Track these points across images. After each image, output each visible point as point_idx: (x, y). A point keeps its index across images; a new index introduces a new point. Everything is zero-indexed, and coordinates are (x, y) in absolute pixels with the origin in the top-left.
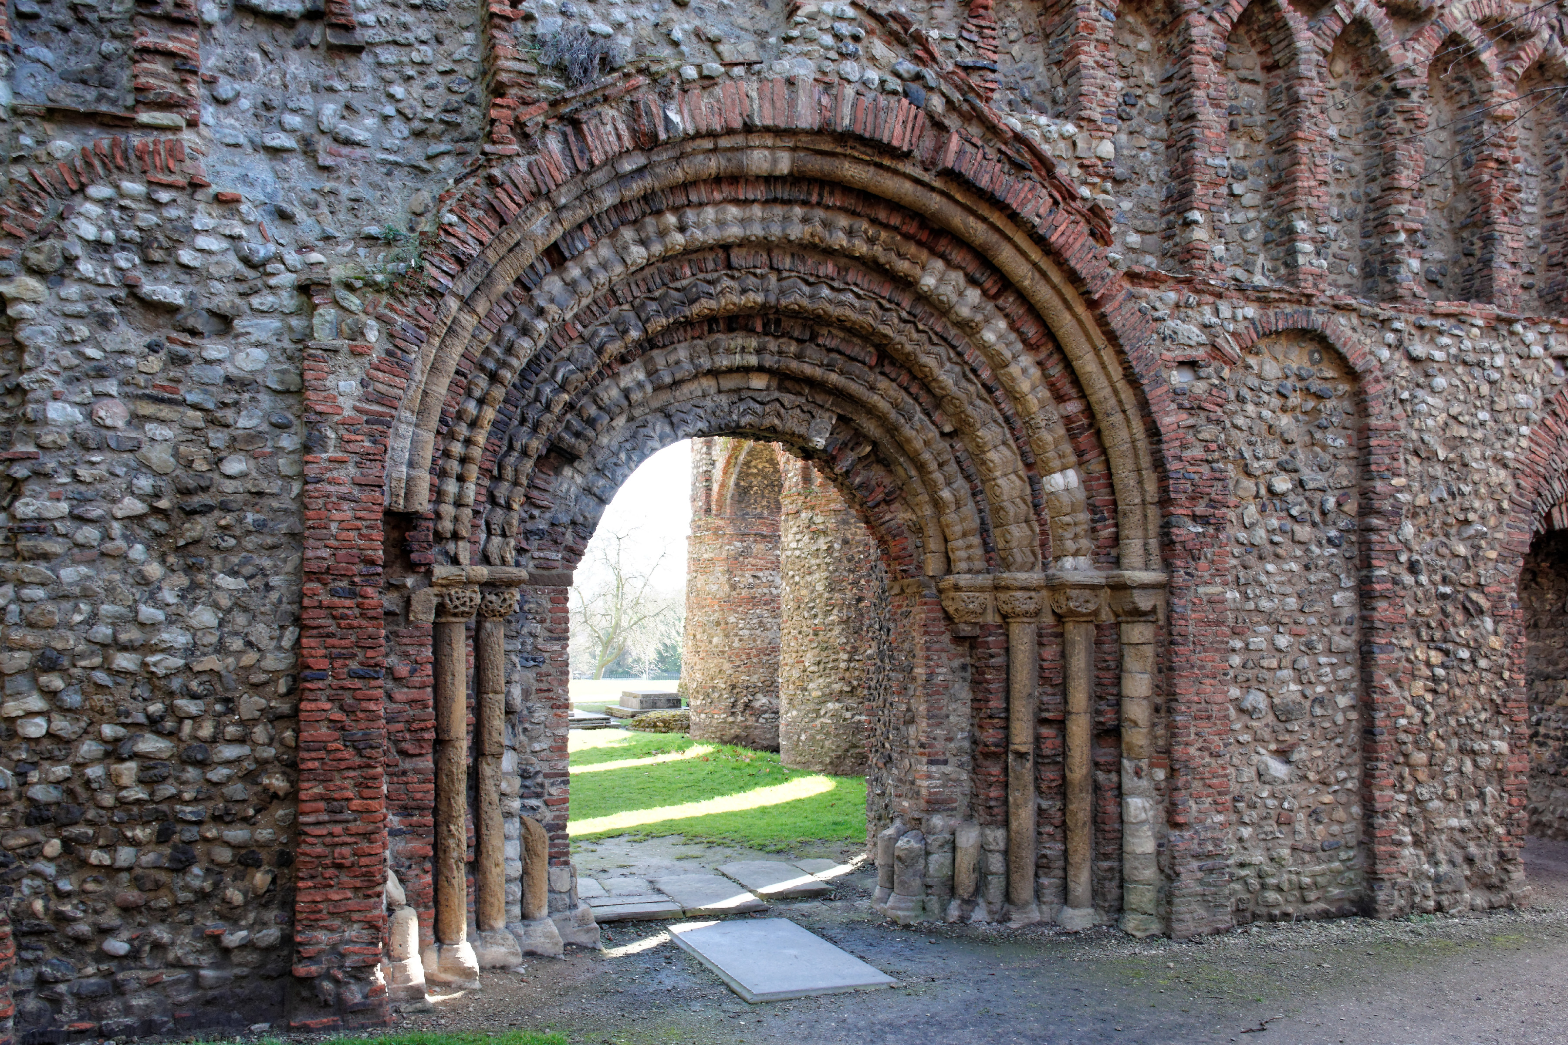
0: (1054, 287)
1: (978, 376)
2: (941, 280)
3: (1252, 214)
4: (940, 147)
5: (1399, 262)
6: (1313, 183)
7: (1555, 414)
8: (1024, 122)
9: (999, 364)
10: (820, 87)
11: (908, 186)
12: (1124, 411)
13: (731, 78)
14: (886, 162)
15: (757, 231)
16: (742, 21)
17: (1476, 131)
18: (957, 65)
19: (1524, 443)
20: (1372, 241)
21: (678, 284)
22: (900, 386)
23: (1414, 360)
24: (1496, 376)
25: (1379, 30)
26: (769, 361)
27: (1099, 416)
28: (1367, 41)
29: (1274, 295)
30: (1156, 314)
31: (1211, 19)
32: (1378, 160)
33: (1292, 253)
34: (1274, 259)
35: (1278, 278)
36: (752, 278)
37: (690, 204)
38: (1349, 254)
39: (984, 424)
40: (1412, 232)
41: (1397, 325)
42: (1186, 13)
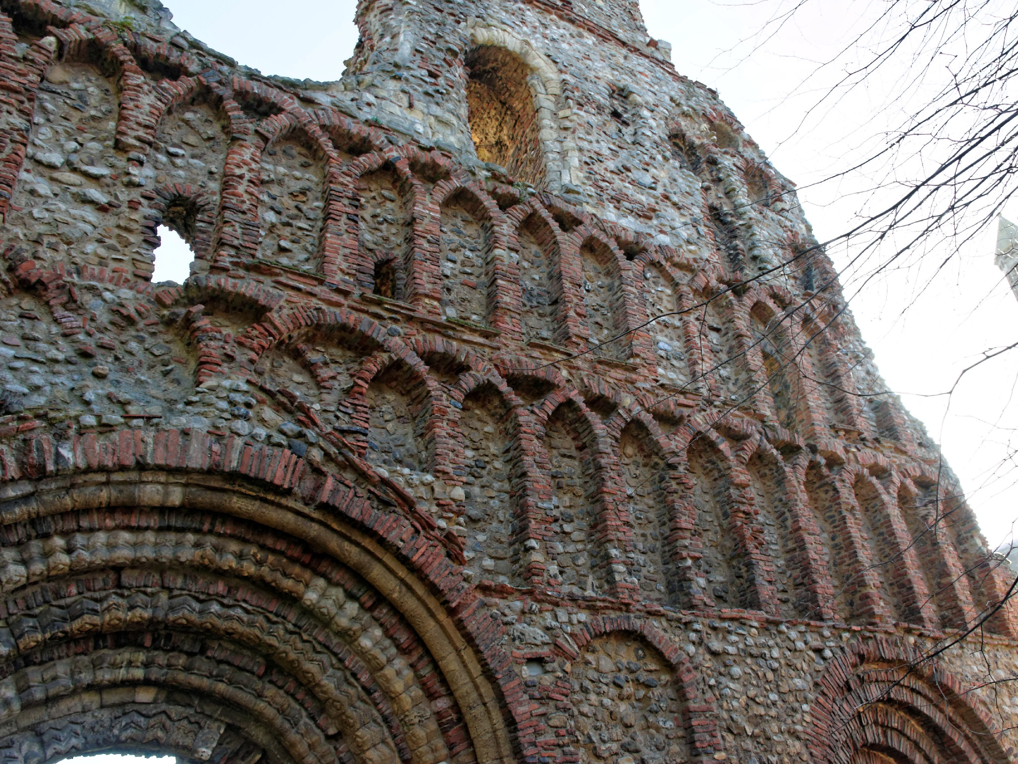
0: (419, 599)
1: (358, 680)
2: (323, 596)
3: (580, 546)
4: (318, 487)
5: (690, 580)
6: (619, 523)
7: (824, 694)
8: (390, 472)
9: (376, 668)
10: (213, 438)
11: (290, 517)
12: (485, 704)
13: (130, 427)
14: (270, 497)
15: (148, 553)
16: (154, 392)
17: (726, 493)
18: (335, 429)
19: (808, 718)
20: (670, 566)
21: (62, 602)
22: (287, 693)
23: (714, 654)
24: (776, 665)
25: (650, 427)
26: (155, 674)
27: (464, 710)
28: (644, 434)
29: (599, 604)
30: (505, 619)
31: (533, 412)
32: (665, 511)
33: (611, 572)
34: (599, 579)
35: (604, 593)
36: (142, 596)
37: (80, 530)
38: (656, 577)
39: (364, 724)
40: (696, 559)
41: (696, 626)
42: (515, 407)
